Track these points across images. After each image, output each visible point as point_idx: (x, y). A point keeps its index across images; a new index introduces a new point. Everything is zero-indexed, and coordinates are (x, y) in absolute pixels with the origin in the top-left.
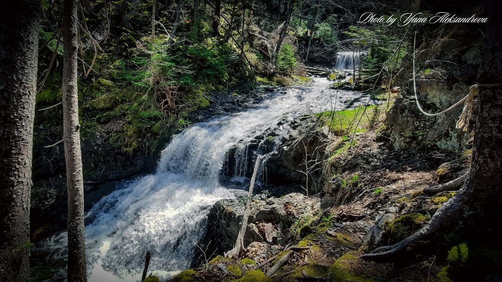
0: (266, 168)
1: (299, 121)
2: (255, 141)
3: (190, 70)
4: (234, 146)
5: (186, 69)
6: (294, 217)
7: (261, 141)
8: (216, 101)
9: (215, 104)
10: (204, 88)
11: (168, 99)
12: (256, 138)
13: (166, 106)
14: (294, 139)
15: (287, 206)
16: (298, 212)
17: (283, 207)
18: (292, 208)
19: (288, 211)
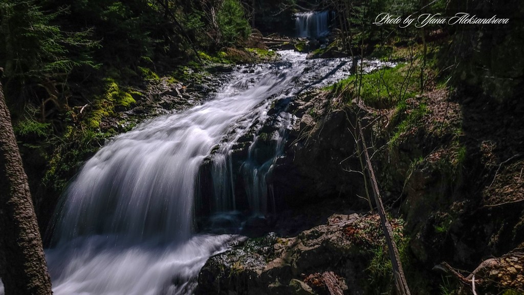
0: (271, 186)
1: (303, 103)
2: (240, 146)
3: (90, 38)
4: (206, 159)
5: (83, 38)
6: (370, 246)
7: (250, 144)
8: (145, 94)
9: (144, 98)
10: (116, 74)
11: (54, 97)
12: (240, 140)
13: (52, 111)
14: (310, 128)
15: (349, 231)
16: (372, 236)
17: (343, 235)
18: (360, 232)
19: (355, 239)
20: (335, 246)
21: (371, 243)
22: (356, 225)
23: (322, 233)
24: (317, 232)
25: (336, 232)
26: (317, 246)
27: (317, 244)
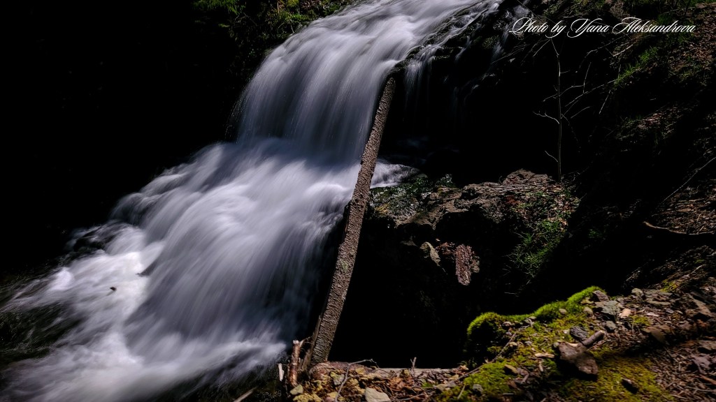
2: (446, 52)
4: (398, 65)
7: (459, 51)
12: (449, 43)
15: (508, 201)
16: (532, 215)
17: (498, 204)
18: (521, 204)
19: (509, 213)
20: (485, 215)
21: (526, 223)
22: (519, 195)
23: (479, 195)
24: (474, 191)
25: (494, 197)
26: (465, 210)
27: (466, 207)
